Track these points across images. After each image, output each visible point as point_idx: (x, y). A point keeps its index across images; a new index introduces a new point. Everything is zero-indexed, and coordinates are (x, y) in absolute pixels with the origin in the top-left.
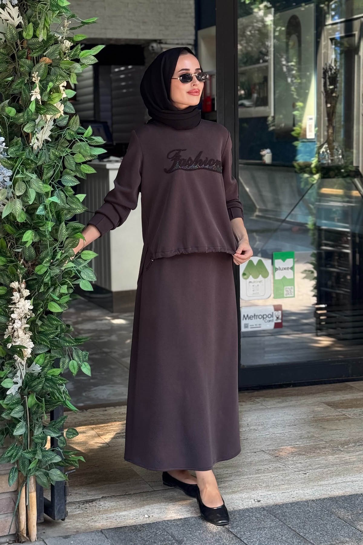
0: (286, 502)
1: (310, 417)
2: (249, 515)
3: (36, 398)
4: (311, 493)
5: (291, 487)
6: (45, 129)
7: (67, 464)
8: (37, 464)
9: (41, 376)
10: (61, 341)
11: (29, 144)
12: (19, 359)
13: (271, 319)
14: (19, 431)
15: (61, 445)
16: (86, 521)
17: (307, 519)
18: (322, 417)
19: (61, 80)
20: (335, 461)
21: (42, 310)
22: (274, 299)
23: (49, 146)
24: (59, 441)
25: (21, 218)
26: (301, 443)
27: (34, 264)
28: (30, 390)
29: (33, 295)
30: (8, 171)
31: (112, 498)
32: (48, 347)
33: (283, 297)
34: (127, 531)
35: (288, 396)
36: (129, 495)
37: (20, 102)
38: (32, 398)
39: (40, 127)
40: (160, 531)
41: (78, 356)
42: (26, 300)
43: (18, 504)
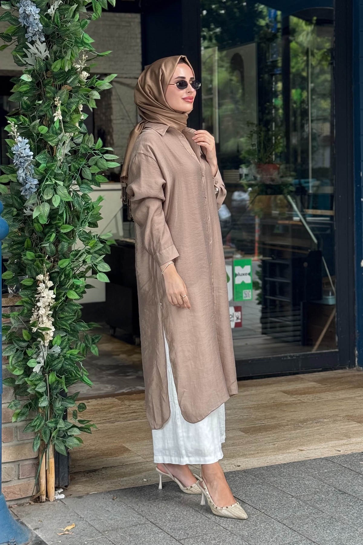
0: (262, 466)
3: (57, 375)
4: (282, 459)
5: (264, 455)
6: (66, 145)
9: (61, 356)
10: (77, 326)
12: (42, 342)
14: (44, 403)
20: (298, 434)
21: (63, 299)
28: (51, 368)
29: (55, 287)
30: (34, 180)
38: (53, 376)
42: (50, 290)
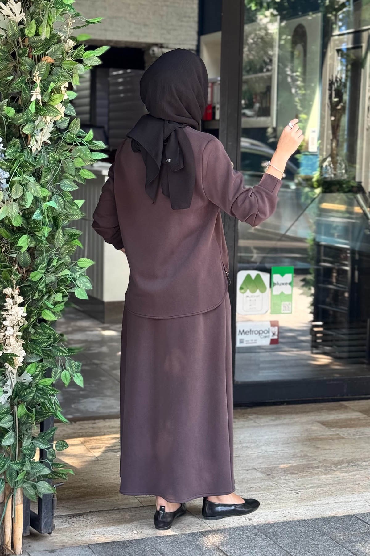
0: (278, 522)
1: (303, 436)
2: (240, 533)
3: (27, 408)
4: (303, 513)
5: (282, 506)
6: (44, 130)
7: (56, 477)
8: (25, 476)
9: (32, 385)
10: (53, 350)
11: (27, 145)
12: (10, 367)
13: (267, 335)
14: (8, 441)
15: (50, 457)
16: (73, 535)
17: (299, 538)
18: (315, 436)
19: (63, 80)
20: (328, 481)
21: (35, 317)
22: (271, 315)
23: (48, 148)
24: (48, 452)
25: (17, 222)
26: (293, 462)
27: (28, 270)
29: (26, 303)
30: (5, 172)
31: (100, 512)
32: (40, 356)
33: (280, 313)
34: (115, 547)
35: (282, 413)
36: (117, 510)
37: (20, 102)
38: (22, 408)
39: (39, 129)
40: (148, 548)
41: (71, 367)
42: (19, 307)
43: (4, 516)
